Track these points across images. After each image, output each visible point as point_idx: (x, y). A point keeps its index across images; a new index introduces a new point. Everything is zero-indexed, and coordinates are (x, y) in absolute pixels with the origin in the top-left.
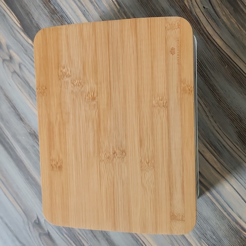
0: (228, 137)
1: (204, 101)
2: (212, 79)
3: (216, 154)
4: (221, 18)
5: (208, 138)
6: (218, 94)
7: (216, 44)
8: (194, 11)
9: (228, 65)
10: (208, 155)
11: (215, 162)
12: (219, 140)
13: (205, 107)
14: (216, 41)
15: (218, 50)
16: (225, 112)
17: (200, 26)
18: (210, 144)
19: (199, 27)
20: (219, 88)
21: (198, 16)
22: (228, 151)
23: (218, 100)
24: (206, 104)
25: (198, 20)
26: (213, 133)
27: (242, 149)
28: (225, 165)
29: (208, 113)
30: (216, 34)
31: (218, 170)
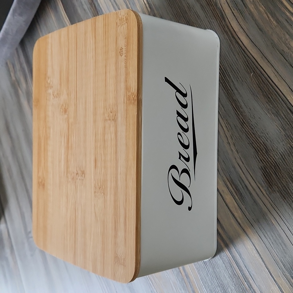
0: (251, 174)
1: (225, 123)
2: (235, 91)
3: (237, 197)
4: (248, 7)
5: (229, 175)
6: (241, 112)
7: (241, 43)
8: (219, 2)
9: (254, 72)
10: (229, 198)
11: (236, 209)
12: (241, 177)
13: (227, 131)
14: (241, 40)
15: (243, 51)
16: (249, 138)
17: (225, 21)
18: (231, 182)
19: (223, 23)
20: (243, 105)
21: (223, 8)
22: (251, 194)
23: (241, 121)
24: (228, 127)
25: (222, 14)
26: (234, 167)
27: (268, 193)
28: (247, 214)
29: (230, 139)
30: (241, 30)
31: (239, 220)
